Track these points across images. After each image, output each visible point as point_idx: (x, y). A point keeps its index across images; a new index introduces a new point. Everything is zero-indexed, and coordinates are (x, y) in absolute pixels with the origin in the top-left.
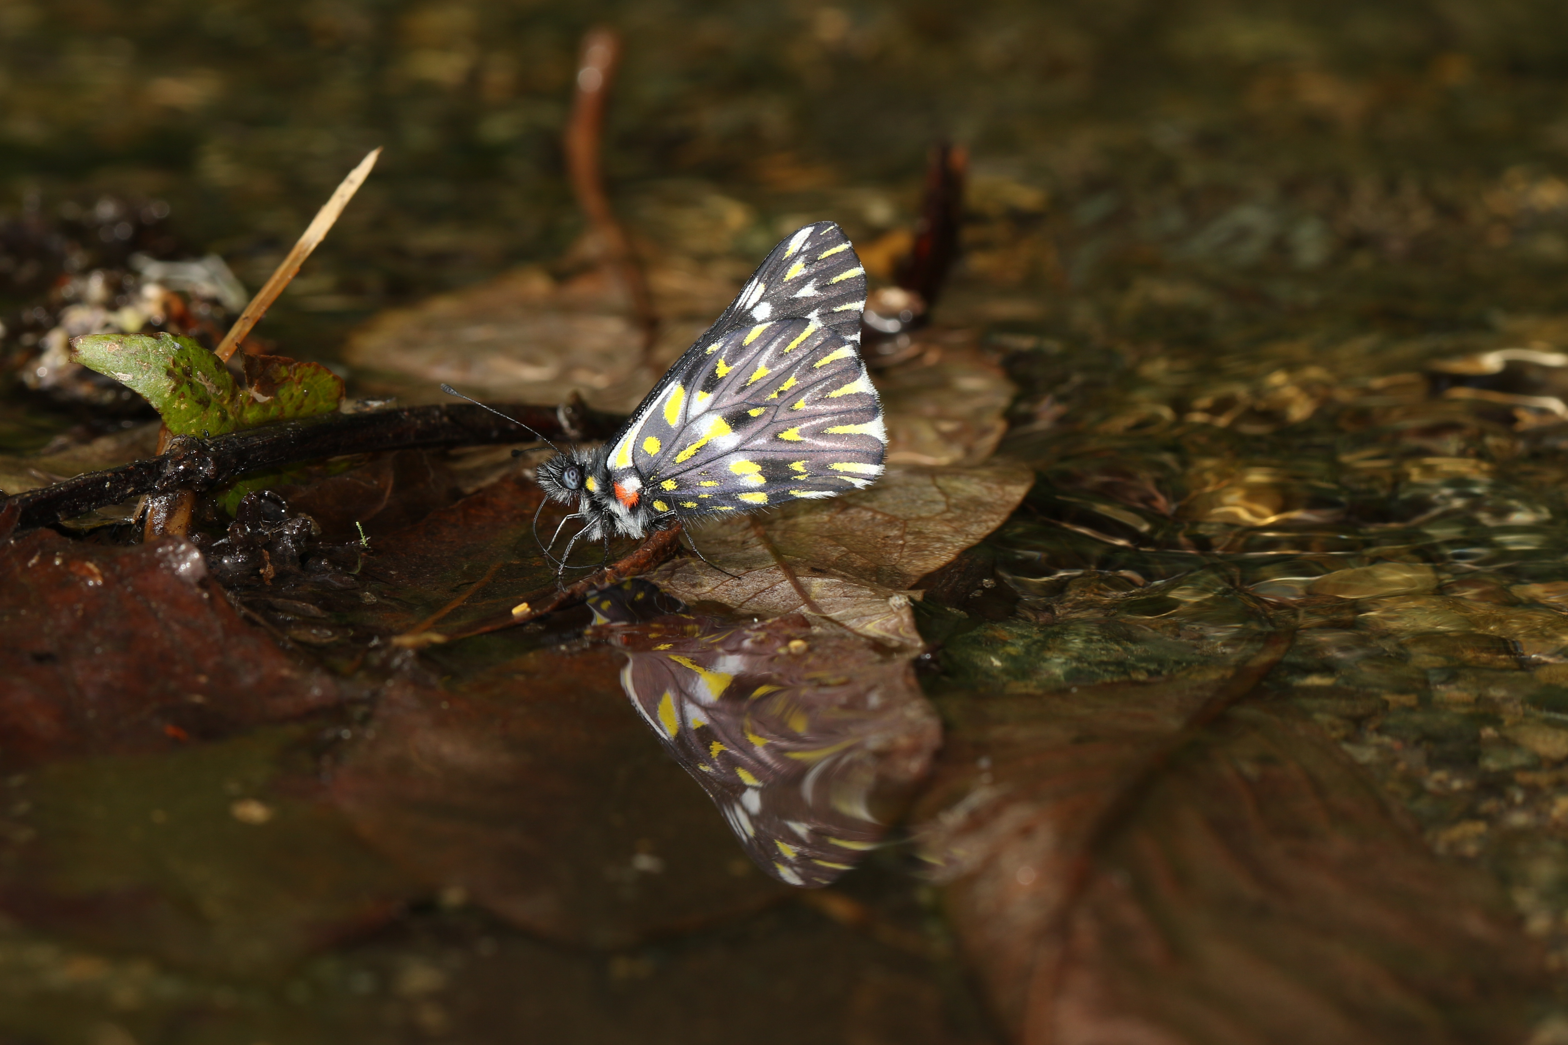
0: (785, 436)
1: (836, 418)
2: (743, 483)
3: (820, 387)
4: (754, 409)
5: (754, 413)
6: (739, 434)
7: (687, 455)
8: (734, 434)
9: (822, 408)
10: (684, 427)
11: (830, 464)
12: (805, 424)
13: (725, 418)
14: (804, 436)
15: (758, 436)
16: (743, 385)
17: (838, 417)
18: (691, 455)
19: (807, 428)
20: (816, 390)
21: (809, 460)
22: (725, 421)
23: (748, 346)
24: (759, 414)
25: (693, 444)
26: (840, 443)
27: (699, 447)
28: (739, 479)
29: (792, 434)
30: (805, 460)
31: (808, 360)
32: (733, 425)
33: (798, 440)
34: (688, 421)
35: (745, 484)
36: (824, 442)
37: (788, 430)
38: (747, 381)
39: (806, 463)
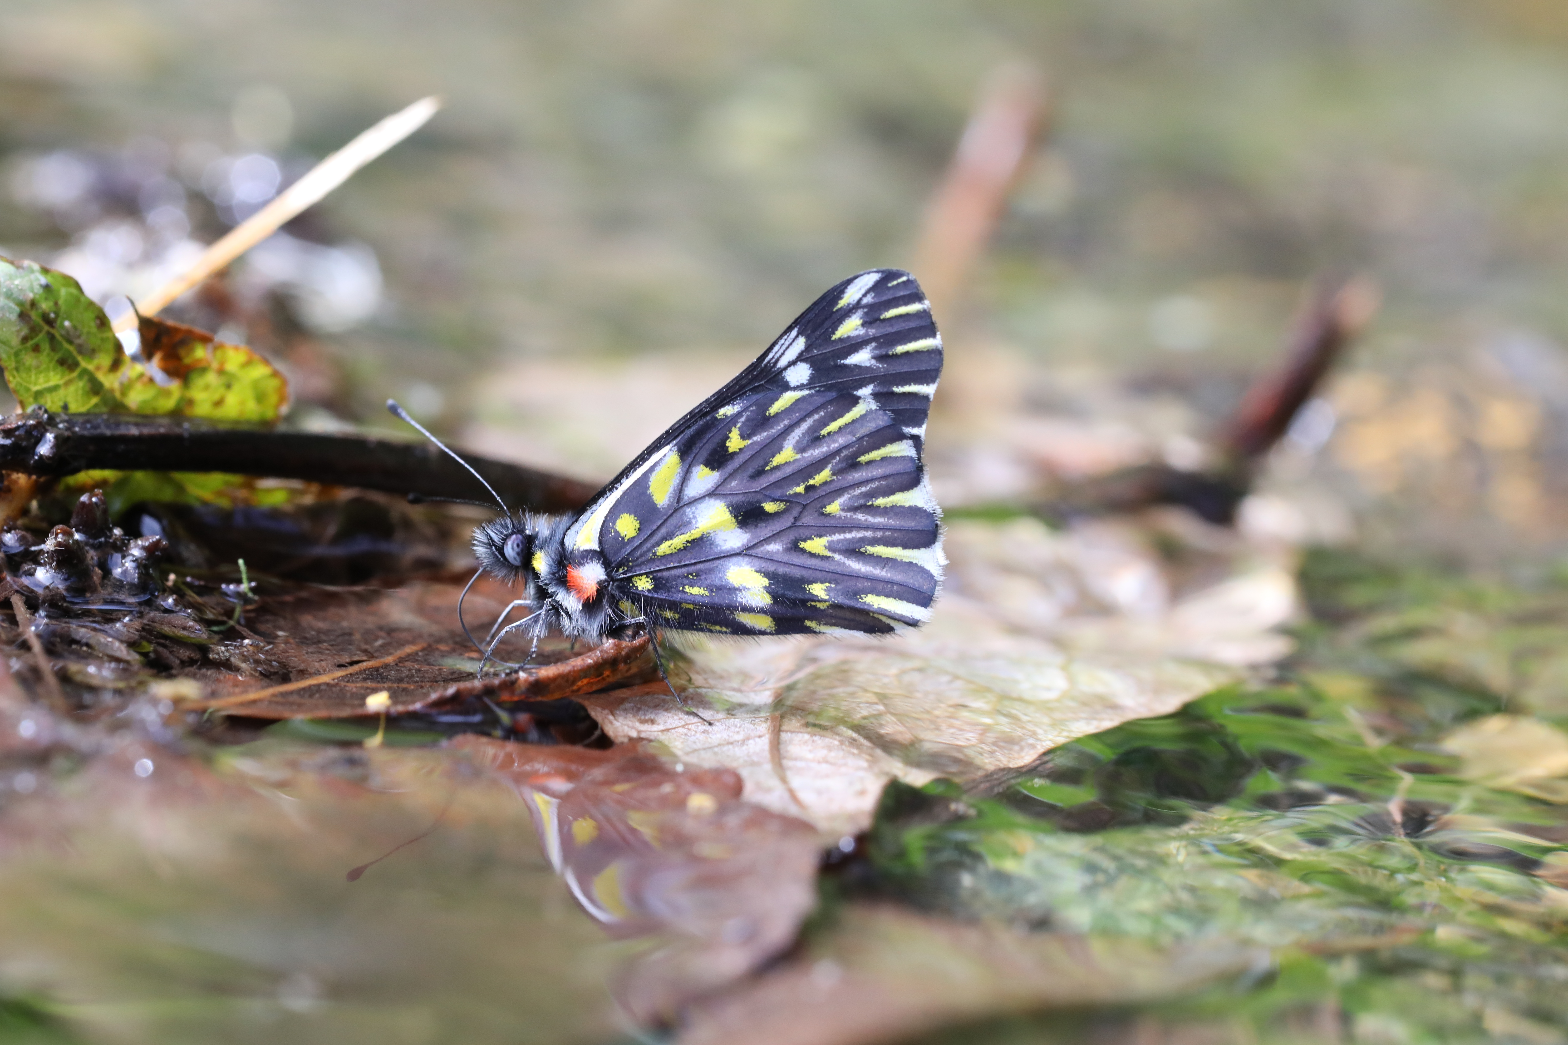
0: (808, 545)
1: (879, 534)
2: (742, 598)
3: (863, 489)
4: (771, 503)
5: (770, 507)
6: (746, 533)
7: (672, 547)
8: (740, 530)
9: (863, 519)
10: (676, 510)
11: (863, 594)
12: (837, 534)
13: (730, 508)
14: (834, 551)
15: (772, 540)
16: (761, 469)
17: (882, 533)
18: (678, 548)
19: (839, 541)
20: (858, 492)
21: (834, 584)
22: (730, 510)
23: (773, 416)
24: (776, 510)
25: (683, 534)
26: (880, 569)
27: (690, 540)
28: (738, 592)
29: (816, 545)
30: (830, 583)
31: (851, 450)
32: (740, 518)
33: (825, 555)
34: (681, 504)
35: (744, 601)
36: (859, 563)
37: (813, 539)
38: (767, 464)
39: (830, 587)
